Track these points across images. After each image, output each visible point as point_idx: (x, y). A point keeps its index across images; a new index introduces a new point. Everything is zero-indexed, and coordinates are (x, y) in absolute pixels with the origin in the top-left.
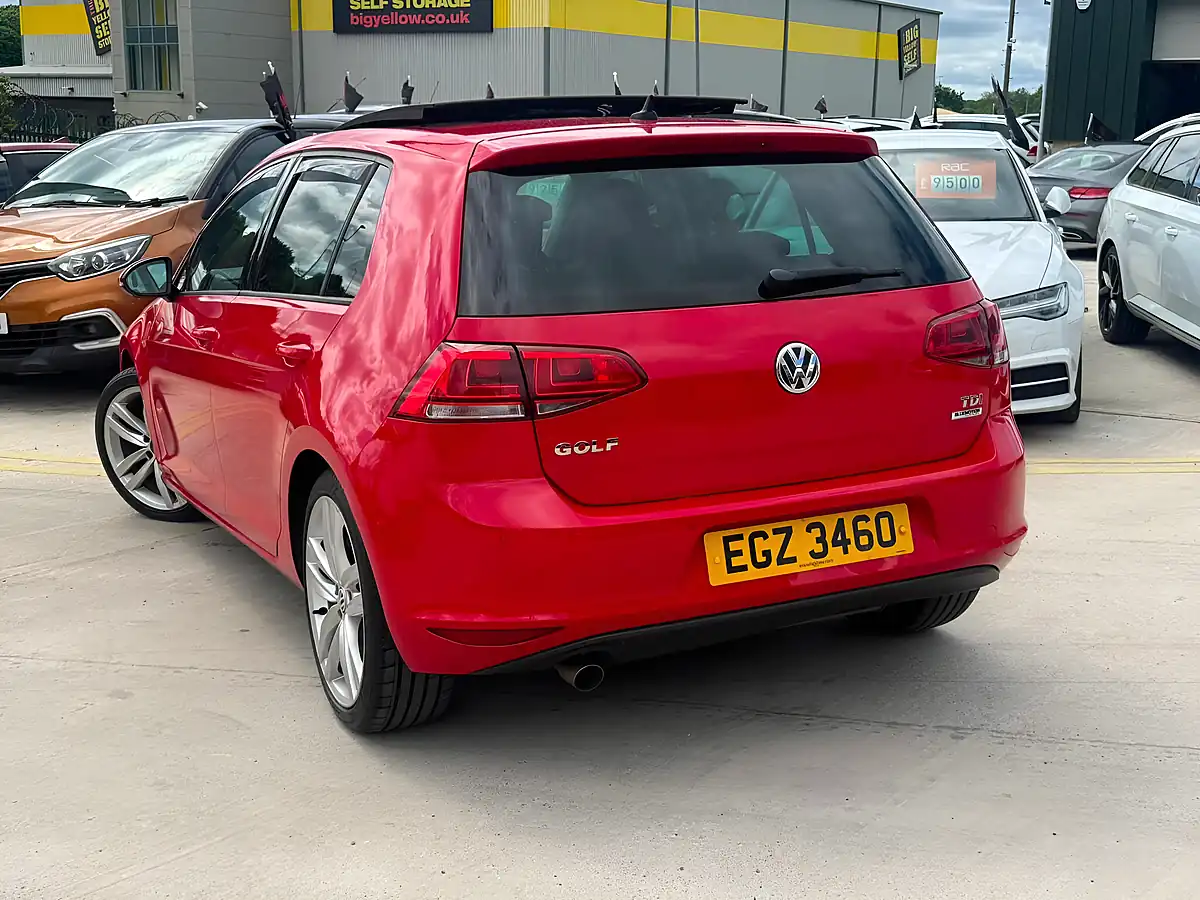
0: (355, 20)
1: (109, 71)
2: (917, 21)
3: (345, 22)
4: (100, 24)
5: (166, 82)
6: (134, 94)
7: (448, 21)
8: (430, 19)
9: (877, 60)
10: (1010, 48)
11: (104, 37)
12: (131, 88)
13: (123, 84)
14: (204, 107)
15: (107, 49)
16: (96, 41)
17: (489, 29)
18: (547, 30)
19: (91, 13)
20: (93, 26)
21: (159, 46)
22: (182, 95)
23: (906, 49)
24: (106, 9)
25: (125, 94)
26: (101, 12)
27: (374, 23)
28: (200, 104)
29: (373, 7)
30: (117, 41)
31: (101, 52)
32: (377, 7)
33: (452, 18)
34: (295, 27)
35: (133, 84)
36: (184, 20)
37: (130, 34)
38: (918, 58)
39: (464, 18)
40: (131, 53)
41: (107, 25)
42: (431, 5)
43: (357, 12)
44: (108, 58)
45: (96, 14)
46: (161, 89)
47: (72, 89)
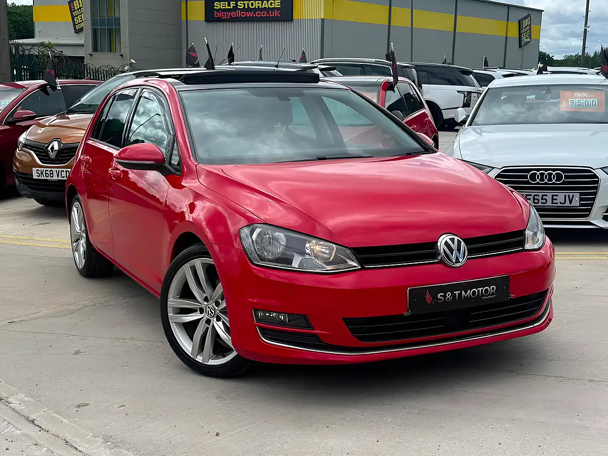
0: (217, 15)
1: (82, 42)
2: (529, 15)
3: (211, 16)
4: (77, 16)
5: (113, 48)
6: (96, 54)
7: (268, 15)
8: (258, 14)
9: (506, 37)
10: (585, 30)
11: (79, 23)
12: (94, 51)
13: (90, 49)
14: (133, 61)
15: (81, 30)
16: (75, 25)
17: (291, 20)
18: (323, 20)
19: (72, 10)
20: (73, 18)
21: (110, 29)
22: (122, 56)
23: (523, 31)
24: (80, 8)
25: (91, 55)
26: (78, 9)
27: (227, 16)
28: (132, 60)
29: (227, 7)
30: (87, 26)
31: (78, 31)
32: (229, 7)
33: (270, 14)
34: (184, 18)
35: (95, 49)
36: (124, 14)
37: (94, 22)
38: (530, 35)
39: (277, 13)
40: (95, 32)
41: (81, 17)
42: (258, 6)
43: (218, 10)
44: (82, 34)
45: (75, 11)
46: (111, 52)
47: (62, 52)
